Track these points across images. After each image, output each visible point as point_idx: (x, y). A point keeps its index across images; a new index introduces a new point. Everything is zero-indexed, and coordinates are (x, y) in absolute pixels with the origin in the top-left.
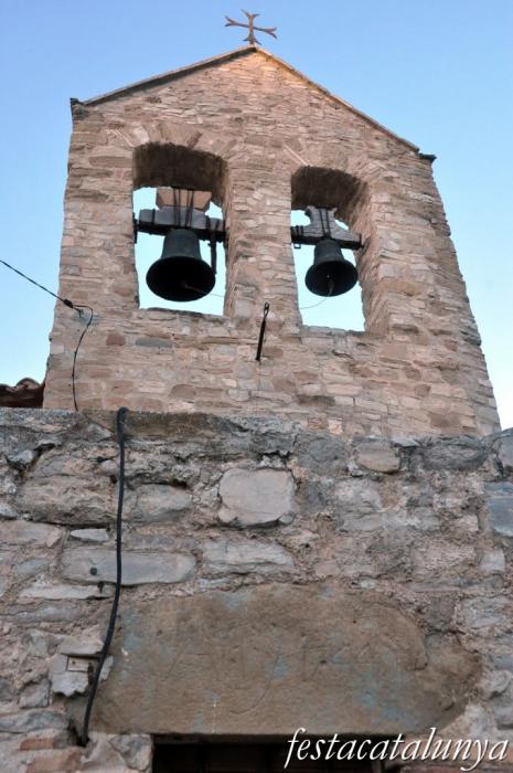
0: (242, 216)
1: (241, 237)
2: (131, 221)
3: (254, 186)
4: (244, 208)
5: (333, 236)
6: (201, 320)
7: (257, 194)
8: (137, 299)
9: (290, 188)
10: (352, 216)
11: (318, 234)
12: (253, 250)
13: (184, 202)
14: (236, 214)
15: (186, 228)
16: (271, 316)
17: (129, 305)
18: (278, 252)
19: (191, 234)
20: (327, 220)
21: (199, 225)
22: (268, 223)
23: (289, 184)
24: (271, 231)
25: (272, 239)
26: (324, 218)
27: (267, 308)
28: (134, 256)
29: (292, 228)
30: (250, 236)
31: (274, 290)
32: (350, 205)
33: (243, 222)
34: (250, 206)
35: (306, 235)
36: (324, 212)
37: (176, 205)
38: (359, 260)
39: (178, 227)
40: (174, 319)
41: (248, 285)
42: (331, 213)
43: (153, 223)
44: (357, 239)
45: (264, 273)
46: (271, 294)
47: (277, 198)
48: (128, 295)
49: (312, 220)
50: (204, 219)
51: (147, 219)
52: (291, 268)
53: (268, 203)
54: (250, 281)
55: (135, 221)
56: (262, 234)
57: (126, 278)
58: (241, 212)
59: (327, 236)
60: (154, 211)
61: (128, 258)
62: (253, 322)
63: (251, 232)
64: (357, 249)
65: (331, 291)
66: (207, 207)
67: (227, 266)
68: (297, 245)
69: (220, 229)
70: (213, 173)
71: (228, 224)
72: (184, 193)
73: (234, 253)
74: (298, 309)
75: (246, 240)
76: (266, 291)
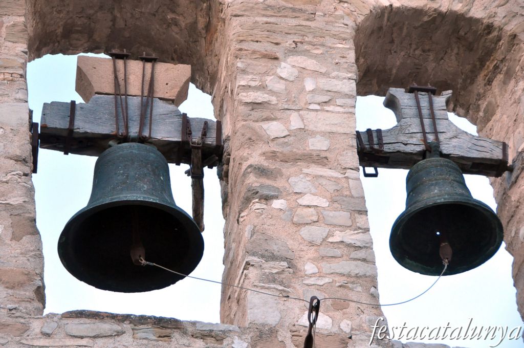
0: (256, 114)
1: (255, 157)
2: (26, 128)
3: (278, 52)
4: (260, 97)
5: (445, 149)
6: (176, 335)
7: (286, 69)
8: (40, 293)
9: (352, 56)
10: (483, 105)
11: (414, 145)
12: (280, 183)
13: (135, 87)
14: (242, 109)
15: (142, 140)
16: (324, 322)
17: (22, 307)
18: (331, 187)
19: (153, 154)
20: (433, 116)
21: (167, 132)
22: (311, 127)
23: (350, 45)
24: (317, 144)
25: (320, 159)
26: (425, 112)
27: (315, 308)
28: (33, 201)
29: (358, 134)
30: (273, 156)
31: (326, 267)
32: (481, 80)
33: (256, 125)
34: (272, 92)
35: (386, 148)
36: (424, 99)
37: (120, 92)
38: (503, 198)
39: (125, 139)
40: (119, 334)
41: (273, 258)
42: (440, 101)
43: (71, 131)
44: (497, 154)
45: (305, 232)
46: (320, 275)
47: (326, 75)
48: (21, 285)
49: (399, 117)
50: (178, 121)
51: (59, 123)
52: (360, 220)
53: (309, 85)
54: (274, 248)
55: (33, 126)
56: (299, 150)
57: (14, 249)
58: (255, 105)
59: (431, 150)
60: (73, 103)
61: (21, 206)
62: (284, 335)
63: (274, 147)
64: (498, 175)
65: (446, 263)
66: (182, 95)
67: (226, 216)
68: (370, 170)
69: (211, 140)
70: (193, 26)
71: (227, 131)
72: (135, 66)
73: (240, 192)
74: (377, 307)
75: (265, 164)
76: (310, 268)
